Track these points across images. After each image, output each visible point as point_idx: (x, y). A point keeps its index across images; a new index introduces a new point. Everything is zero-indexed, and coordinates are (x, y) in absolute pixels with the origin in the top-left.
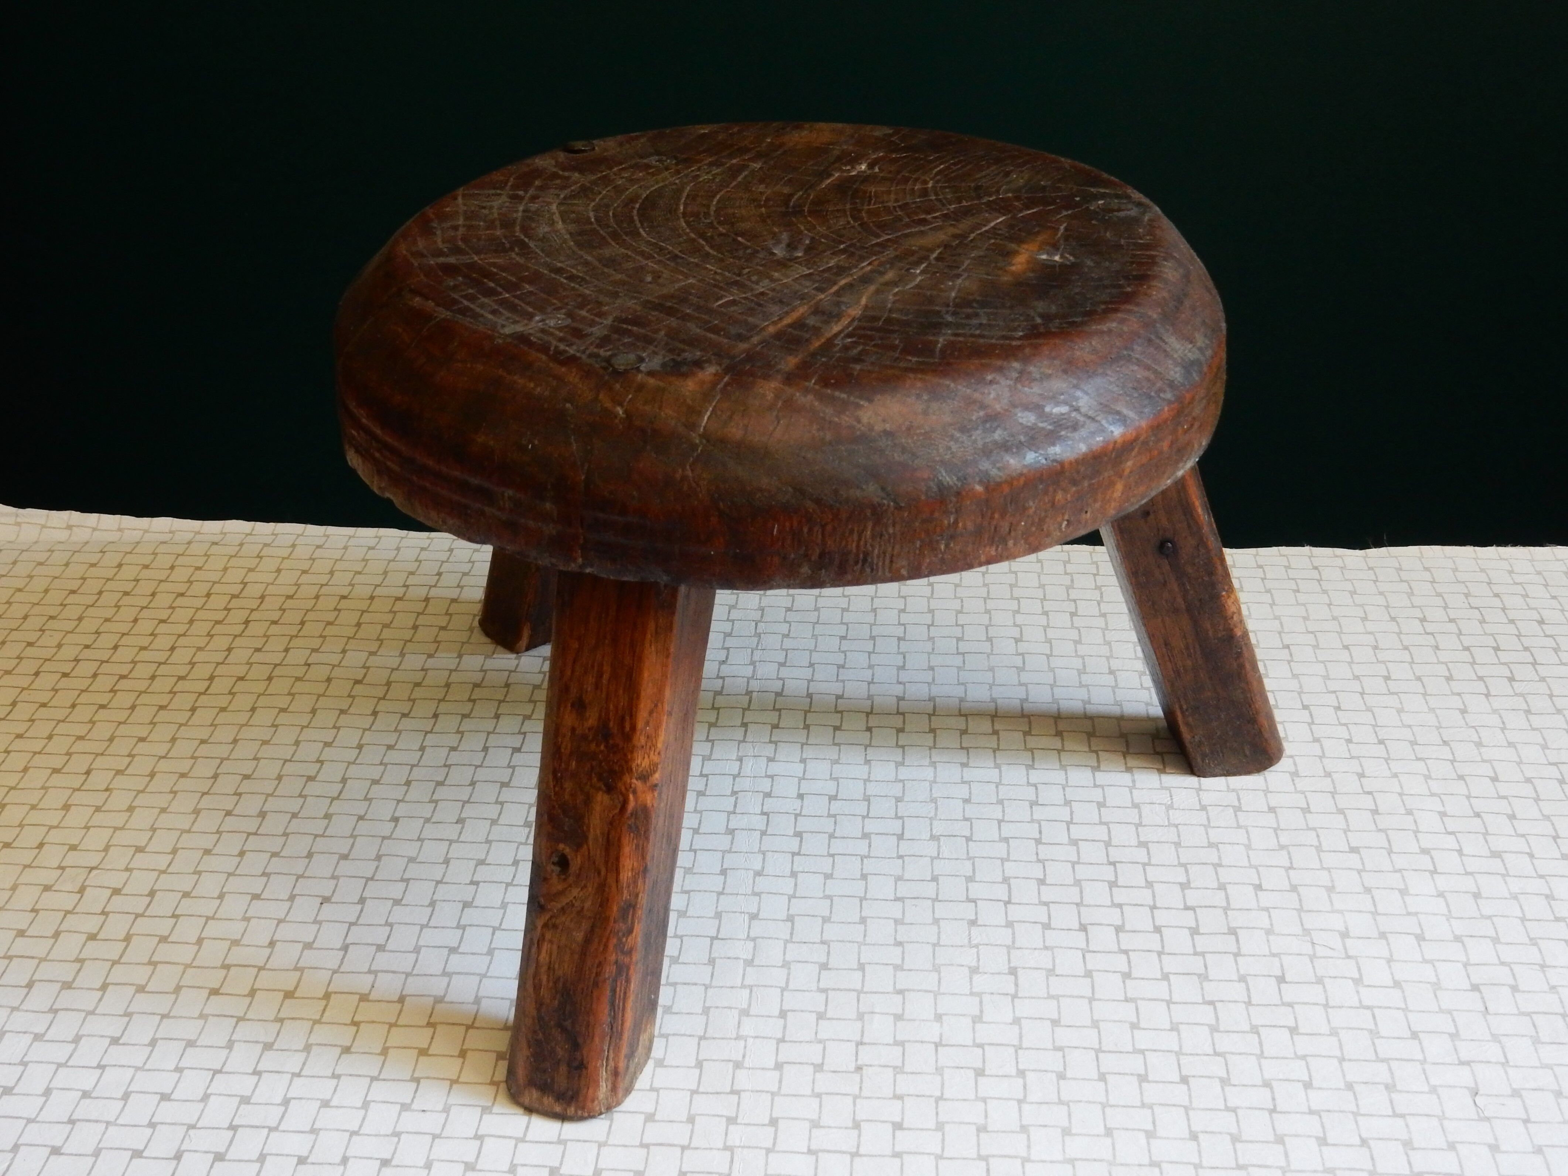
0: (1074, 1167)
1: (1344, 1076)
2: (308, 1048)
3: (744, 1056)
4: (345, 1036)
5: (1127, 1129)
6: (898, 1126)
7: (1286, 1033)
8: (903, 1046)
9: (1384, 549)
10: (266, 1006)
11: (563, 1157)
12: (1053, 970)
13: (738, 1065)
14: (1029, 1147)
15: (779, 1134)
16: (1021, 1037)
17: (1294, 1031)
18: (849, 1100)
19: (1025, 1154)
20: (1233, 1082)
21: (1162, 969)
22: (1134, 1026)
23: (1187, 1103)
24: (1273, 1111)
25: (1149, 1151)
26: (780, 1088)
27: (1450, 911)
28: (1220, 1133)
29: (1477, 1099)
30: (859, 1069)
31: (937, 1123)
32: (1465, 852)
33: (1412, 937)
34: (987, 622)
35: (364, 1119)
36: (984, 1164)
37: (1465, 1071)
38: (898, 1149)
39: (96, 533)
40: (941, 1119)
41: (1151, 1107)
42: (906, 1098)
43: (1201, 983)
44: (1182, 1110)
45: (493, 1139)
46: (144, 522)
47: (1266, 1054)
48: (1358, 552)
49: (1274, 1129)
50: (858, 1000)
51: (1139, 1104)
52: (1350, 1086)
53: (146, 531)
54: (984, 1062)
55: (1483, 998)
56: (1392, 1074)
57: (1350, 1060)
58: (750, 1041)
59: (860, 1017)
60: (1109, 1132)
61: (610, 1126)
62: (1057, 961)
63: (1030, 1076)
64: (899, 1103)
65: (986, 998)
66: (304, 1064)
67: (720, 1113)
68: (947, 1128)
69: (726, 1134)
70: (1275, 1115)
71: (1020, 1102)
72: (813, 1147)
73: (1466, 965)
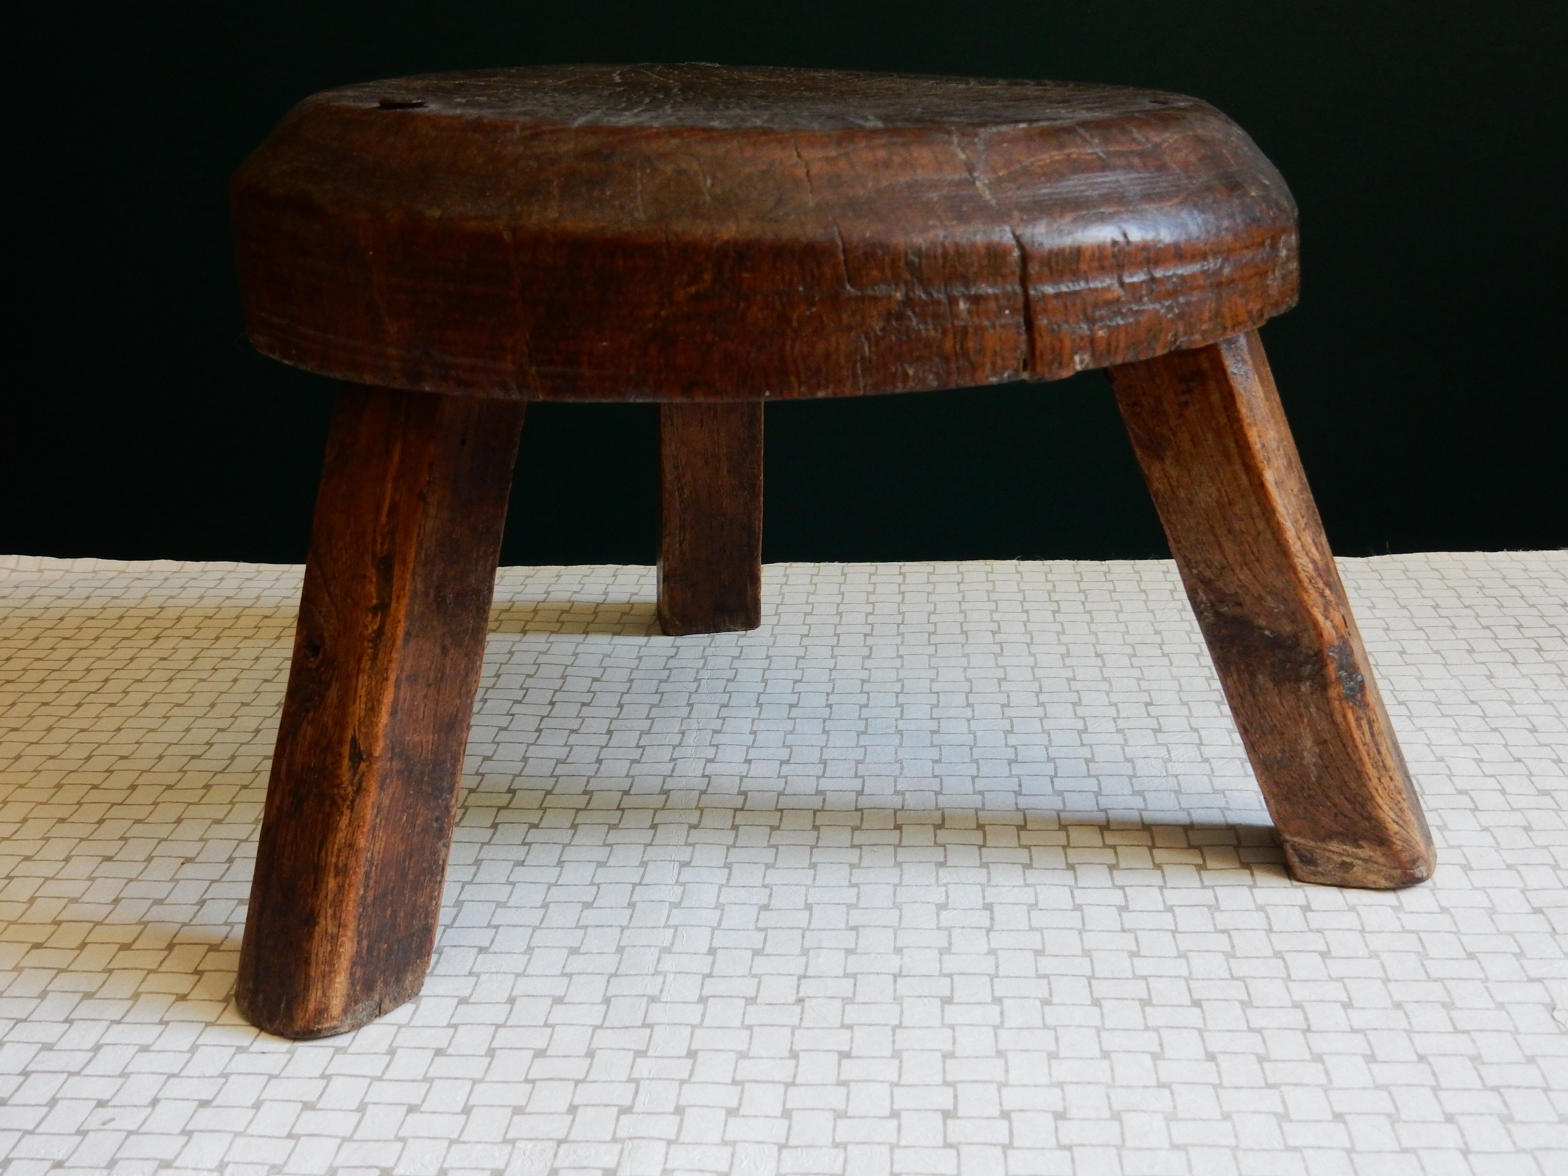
0: (1063, 1090)
1: (1391, 996)
2: (136, 996)
3: (661, 991)
4: (184, 984)
5: (1129, 1052)
6: (845, 1055)
7: (1317, 958)
8: (855, 978)
9: (1387, 557)
10: (94, 958)
11: (426, 1095)
12: (1036, 904)
13: (653, 999)
14: (1007, 1071)
15: (697, 1066)
16: (997, 967)
17: (1325, 955)
18: (787, 1031)
19: (1002, 1079)
20: (1255, 1004)
21: (1164, 902)
22: (1132, 955)
23: (1201, 1025)
24: (1308, 1030)
25: (1157, 1073)
26: (702, 1020)
27: (1498, 843)
28: (1243, 1053)
29: (1555, 1014)
30: (800, 1001)
31: (894, 1050)
32: (1508, 790)
33: (1458, 868)
34: (962, 620)
35: (188, 1062)
36: (950, 1090)
37: (1538, 988)
38: (843, 1077)
39: (15, 574)
40: (897, 1047)
41: (1156, 1029)
42: (855, 1028)
43: (1212, 914)
44: (1196, 1033)
45: (341, 1078)
46: (67, 563)
47: (1293, 977)
48: (1359, 559)
49: (1310, 1048)
50: (803, 937)
51: (1142, 1027)
52: (1398, 1006)
53: (68, 571)
54: (952, 989)
55: (1548, 920)
56: (1448, 992)
57: (1396, 981)
58: (670, 977)
59: (805, 952)
60: (1106, 1055)
61: (490, 1064)
62: (1040, 897)
63: (1007, 1003)
64: (848, 1033)
65: (955, 932)
66: (128, 1011)
67: (626, 1047)
68: (905, 1055)
69: (632, 1067)
70: (1309, 1035)
71: (996, 1028)
72: (738, 1078)
73: (1523, 891)
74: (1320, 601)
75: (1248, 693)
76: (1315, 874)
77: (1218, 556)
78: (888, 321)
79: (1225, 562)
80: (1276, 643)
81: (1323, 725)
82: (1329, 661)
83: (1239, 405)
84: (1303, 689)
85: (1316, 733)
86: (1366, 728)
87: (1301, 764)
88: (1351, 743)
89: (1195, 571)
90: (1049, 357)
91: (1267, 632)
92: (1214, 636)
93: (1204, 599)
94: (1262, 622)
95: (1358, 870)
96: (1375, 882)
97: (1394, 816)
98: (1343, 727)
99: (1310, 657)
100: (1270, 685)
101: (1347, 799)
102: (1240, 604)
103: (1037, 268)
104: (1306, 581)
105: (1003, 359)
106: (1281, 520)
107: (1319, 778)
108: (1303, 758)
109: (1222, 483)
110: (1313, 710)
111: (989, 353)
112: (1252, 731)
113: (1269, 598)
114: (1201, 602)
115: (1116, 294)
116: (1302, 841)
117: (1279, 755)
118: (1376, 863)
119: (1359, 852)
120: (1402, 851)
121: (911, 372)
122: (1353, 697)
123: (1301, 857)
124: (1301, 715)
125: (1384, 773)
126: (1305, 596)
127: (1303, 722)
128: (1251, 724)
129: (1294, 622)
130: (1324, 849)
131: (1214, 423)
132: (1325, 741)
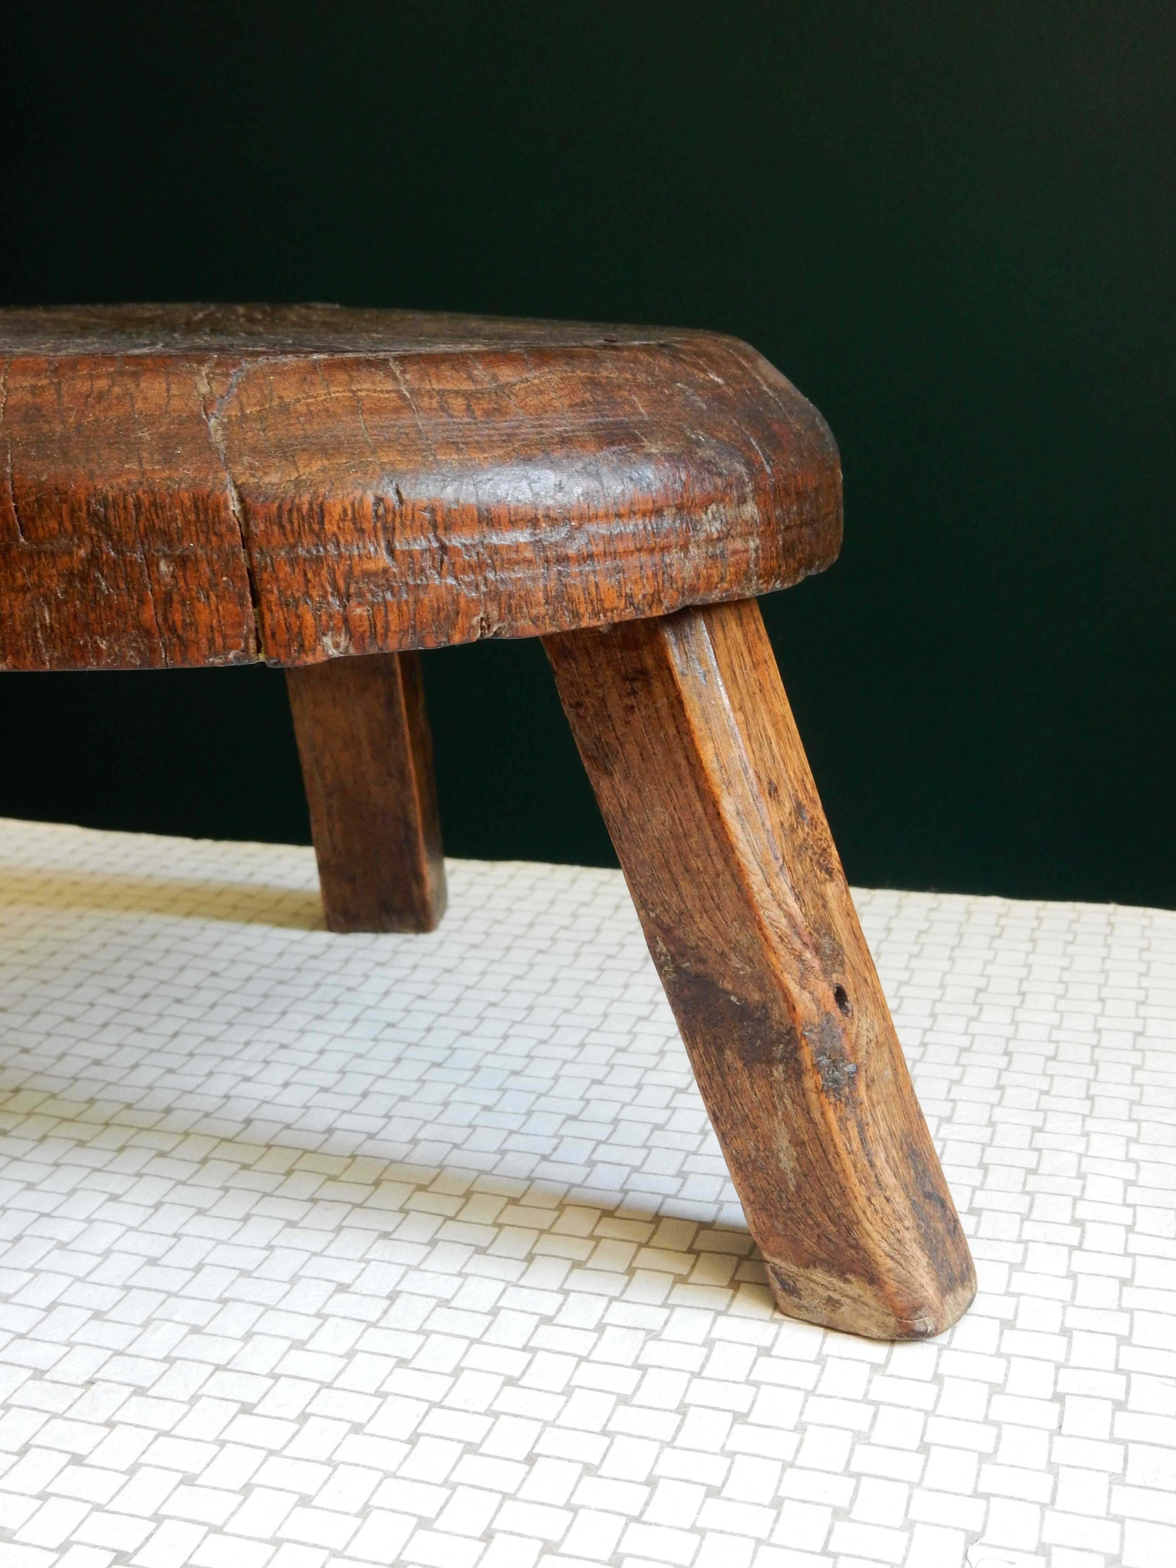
74: (795, 965)
75: (716, 1072)
76: (799, 1307)
77: (675, 899)
78: (70, 583)
79: (683, 906)
80: (744, 1012)
81: (799, 1122)
82: (803, 1043)
83: (688, 714)
84: (776, 1073)
85: (793, 1132)
86: (854, 1132)
87: (778, 1168)
88: (832, 1149)
89: (652, 915)
90: (283, 636)
91: (733, 999)
92: (677, 996)
93: (664, 950)
94: (729, 986)
95: (847, 1309)
96: (866, 1329)
97: (888, 1249)
98: (822, 1127)
99: (781, 1034)
100: (739, 1065)
101: (830, 1218)
102: (702, 961)
103: (262, 527)
104: (774, 939)
105: (225, 637)
106: (743, 861)
107: (799, 1188)
108: (779, 1160)
109: (675, 808)
110: (788, 1101)
111: (202, 629)
112: (723, 1119)
113: (732, 956)
114: (661, 954)
115: (381, 565)
116: (783, 1264)
117: (753, 1153)
118: (864, 1304)
119: (847, 1287)
120: (896, 1294)
121: (103, 646)
122: (837, 1091)
123: (783, 1283)
124: (774, 1106)
125: (877, 1191)
126: (773, 959)
127: (777, 1115)
128: (721, 1110)
129: (761, 989)
130: (808, 1278)
131: (662, 734)
132: (803, 1143)
